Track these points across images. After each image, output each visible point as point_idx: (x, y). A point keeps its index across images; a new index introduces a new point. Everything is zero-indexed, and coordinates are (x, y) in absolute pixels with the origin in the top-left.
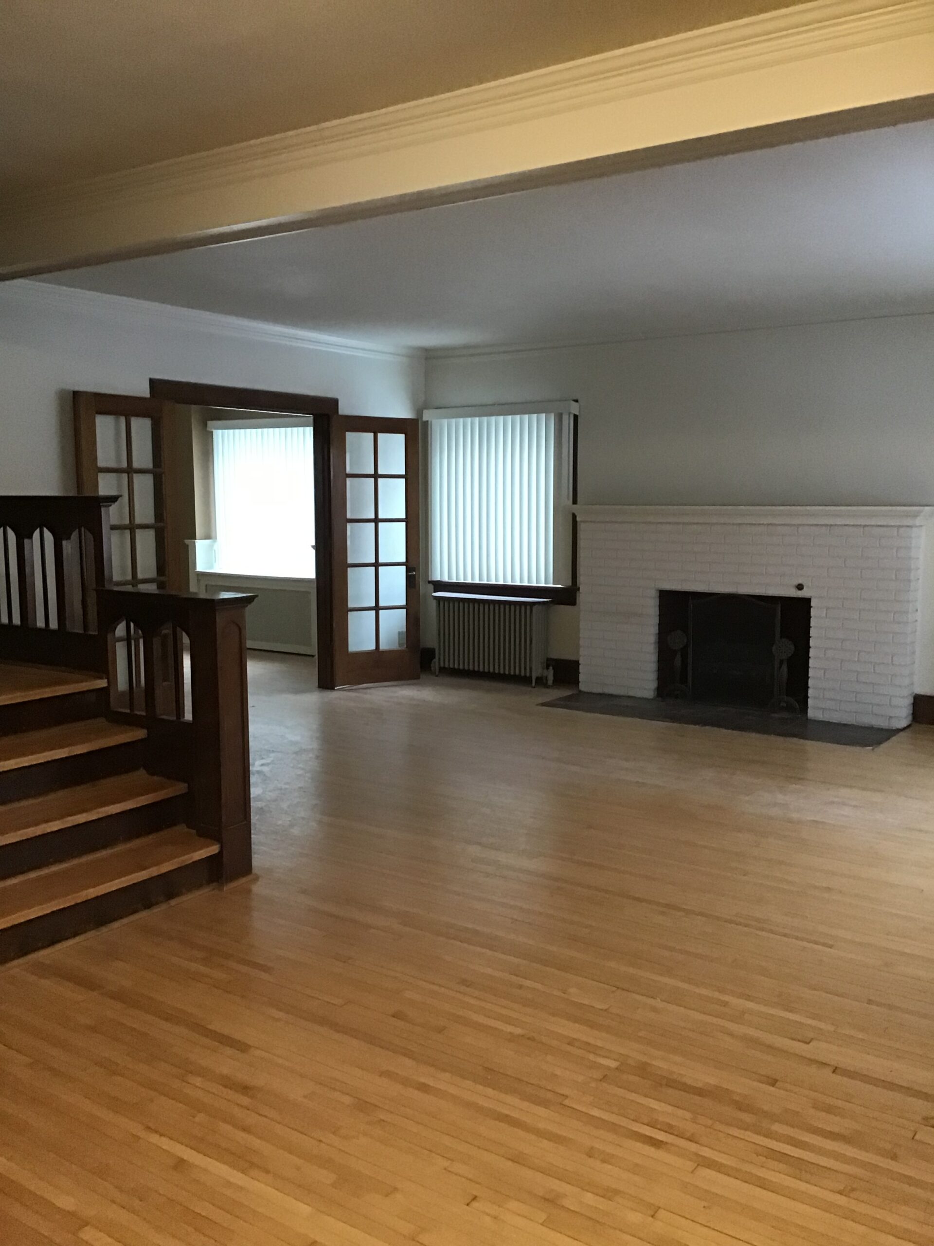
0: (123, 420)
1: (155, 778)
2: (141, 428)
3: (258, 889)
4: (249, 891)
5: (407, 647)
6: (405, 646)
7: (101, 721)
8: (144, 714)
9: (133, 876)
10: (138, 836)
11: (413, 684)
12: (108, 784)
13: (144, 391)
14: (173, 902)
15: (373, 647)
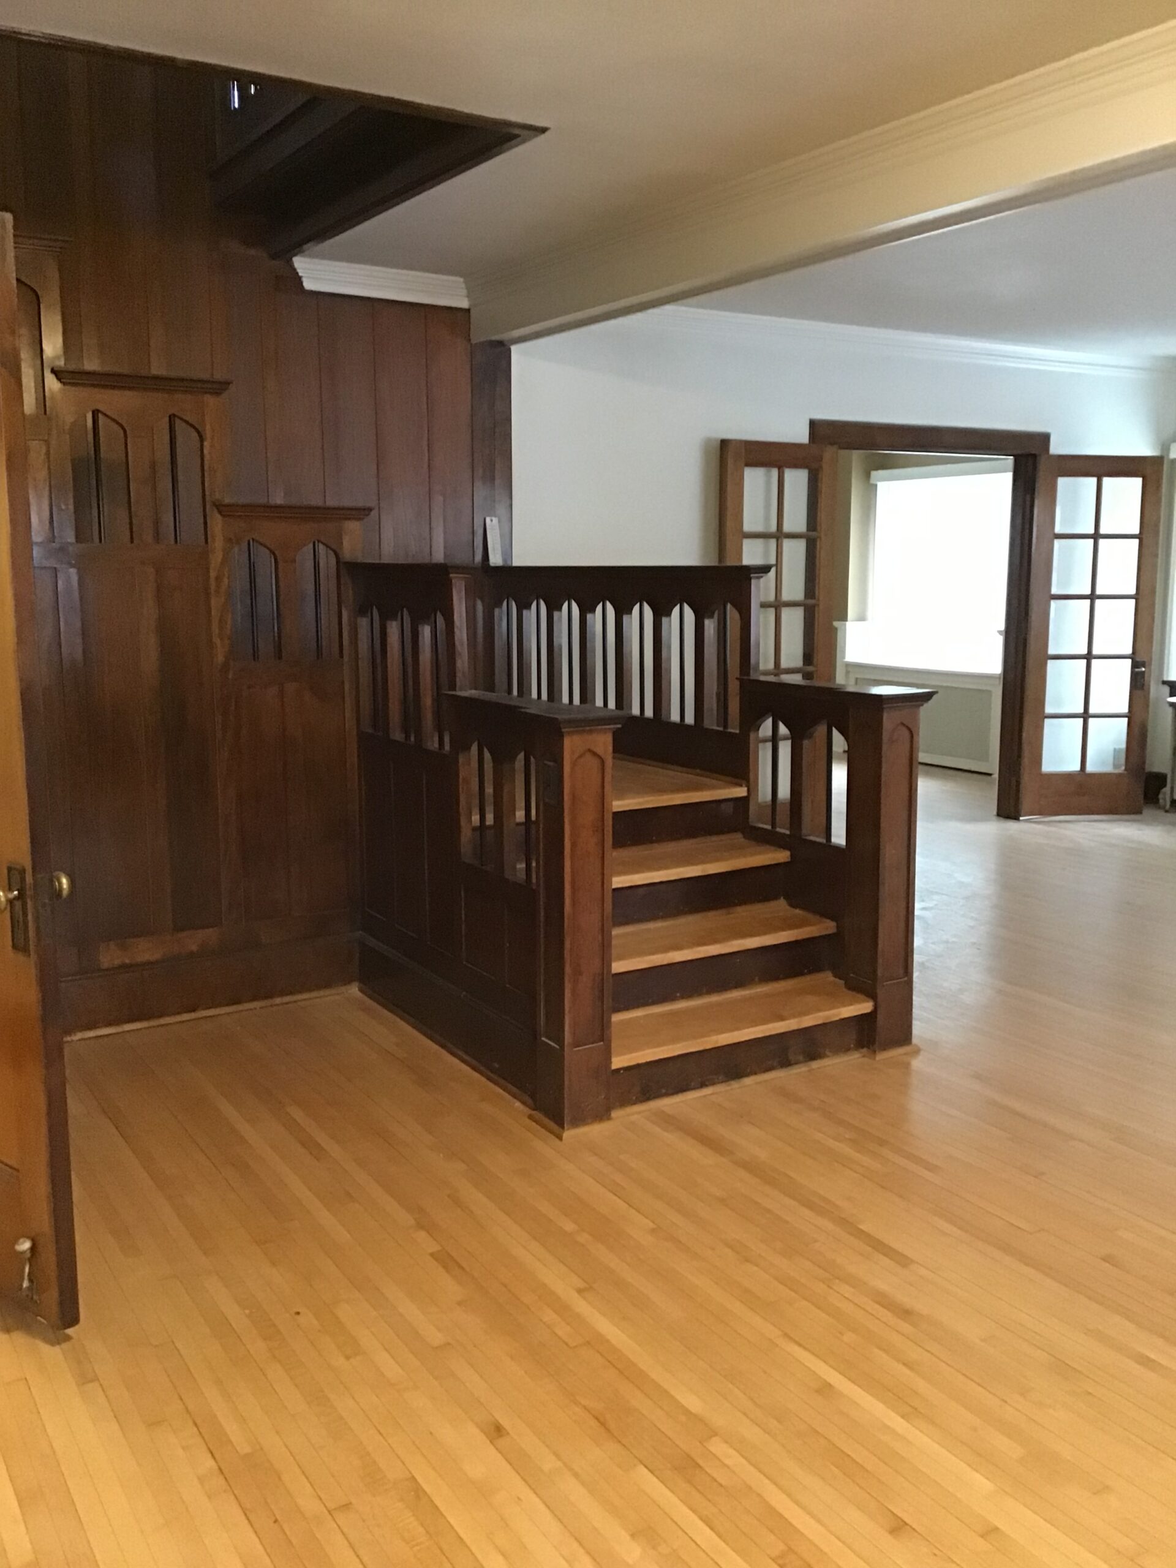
0: (775, 472)
1: (797, 911)
2: (797, 481)
3: (917, 1063)
4: (907, 1066)
5: (1126, 769)
6: (1123, 768)
7: (738, 838)
8: (788, 832)
9: (770, 1026)
10: (777, 979)
11: (1134, 821)
12: (743, 912)
13: (801, 435)
14: (815, 1064)
15: (1077, 767)
